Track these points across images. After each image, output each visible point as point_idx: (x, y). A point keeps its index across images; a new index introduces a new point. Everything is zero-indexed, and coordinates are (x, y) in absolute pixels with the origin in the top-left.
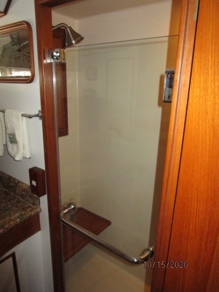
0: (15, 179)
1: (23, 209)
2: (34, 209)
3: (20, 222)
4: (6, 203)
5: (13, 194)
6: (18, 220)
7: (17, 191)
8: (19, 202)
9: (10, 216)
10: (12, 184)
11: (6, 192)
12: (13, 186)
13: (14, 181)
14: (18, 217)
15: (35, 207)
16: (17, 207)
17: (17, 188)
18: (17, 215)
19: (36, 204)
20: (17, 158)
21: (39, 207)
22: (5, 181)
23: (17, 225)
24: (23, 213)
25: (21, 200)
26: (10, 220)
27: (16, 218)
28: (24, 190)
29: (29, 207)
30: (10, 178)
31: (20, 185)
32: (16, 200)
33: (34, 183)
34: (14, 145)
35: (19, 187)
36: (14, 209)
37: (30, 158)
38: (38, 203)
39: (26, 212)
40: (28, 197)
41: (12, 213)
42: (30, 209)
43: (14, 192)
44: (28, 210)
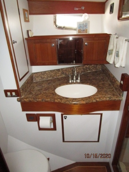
0: (116, 78)
1: (113, 95)
2: (118, 97)
3: (109, 100)
4: (107, 89)
5: (112, 86)
6: (108, 99)
7: (114, 85)
8: (113, 91)
9: (105, 95)
10: (113, 81)
11: (110, 84)
12: (113, 82)
13: (115, 79)
14: (109, 97)
15: (120, 96)
16: (111, 92)
17: (115, 83)
18: (109, 96)
19: (121, 95)
20: (117, 66)
21: (122, 98)
22: (111, 79)
23: (106, 101)
24: (112, 96)
25: (115, 90)
26: (104, 97)
27: (107, 97)
28: (117, 86)
29: (117, 95)
30: (114, 77)
31: (116, 82)
32: (113, 89)
33: (122, 82)
34: (117, 58)
35: (116, 83)
36: (109, 93)
37: (124, 67)
38: (122, 95)
39: (114, 97)
40: (118, 90)
41: (107, 94)
42: (117, 96)
43: (113, 85)
44: (115, 96)
